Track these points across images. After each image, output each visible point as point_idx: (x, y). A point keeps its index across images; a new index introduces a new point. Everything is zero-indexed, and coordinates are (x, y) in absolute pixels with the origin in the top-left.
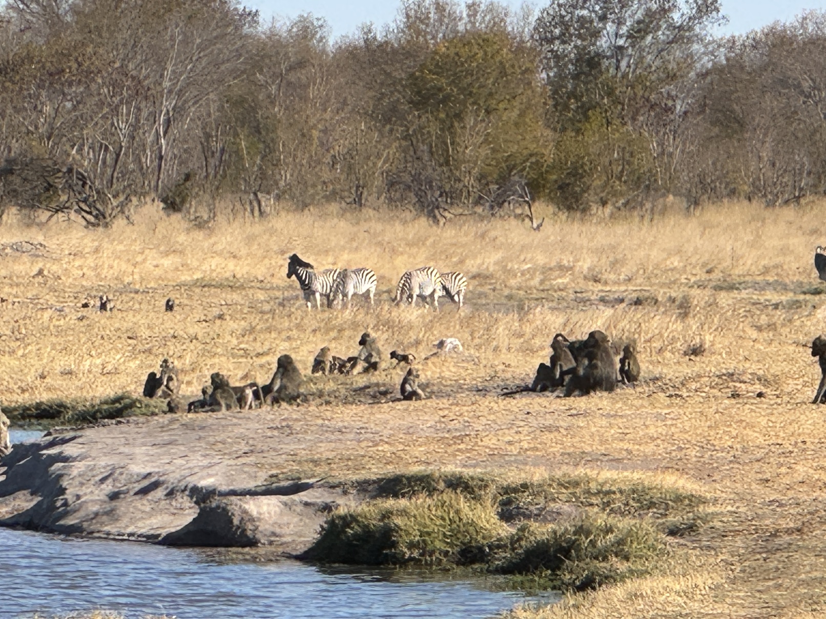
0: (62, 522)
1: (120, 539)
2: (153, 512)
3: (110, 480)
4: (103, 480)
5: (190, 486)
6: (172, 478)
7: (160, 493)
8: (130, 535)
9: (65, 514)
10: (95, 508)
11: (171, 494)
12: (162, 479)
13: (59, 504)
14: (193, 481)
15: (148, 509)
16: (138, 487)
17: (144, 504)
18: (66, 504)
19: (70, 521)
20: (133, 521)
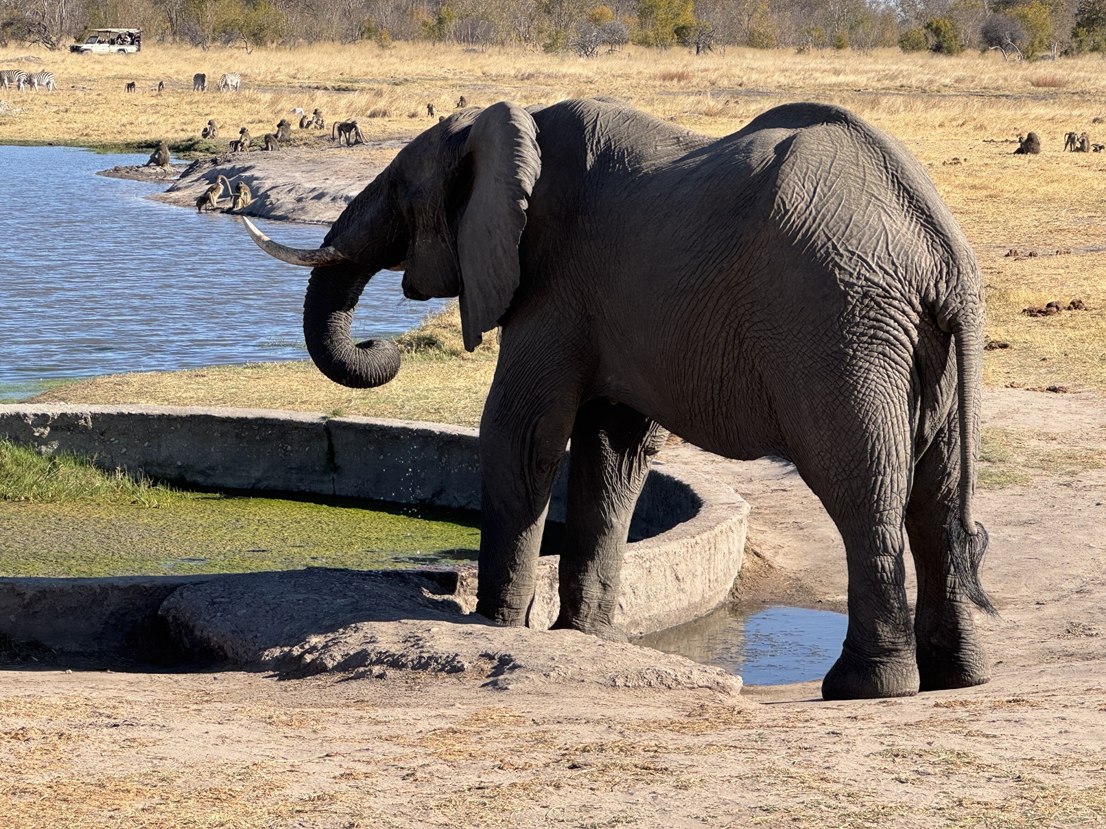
0: (273, 213)
1: (311, 223)
2: (326, 209)
3: (294, 191)
4: (290, 191)
5: (344, 196)
6: (332, 191)
7: (327, 199)
8: (317, 221)
9: (273, 209)
10: (291, 206)
11: (334, 199)
12: (325, 191)
13: (268, 203)
14: (345, 193)
15: (323, 207)
16: (312, 195)
17: (320, 205)
18: (271, 203)
19: (279, 213)
20: (316, 214)
